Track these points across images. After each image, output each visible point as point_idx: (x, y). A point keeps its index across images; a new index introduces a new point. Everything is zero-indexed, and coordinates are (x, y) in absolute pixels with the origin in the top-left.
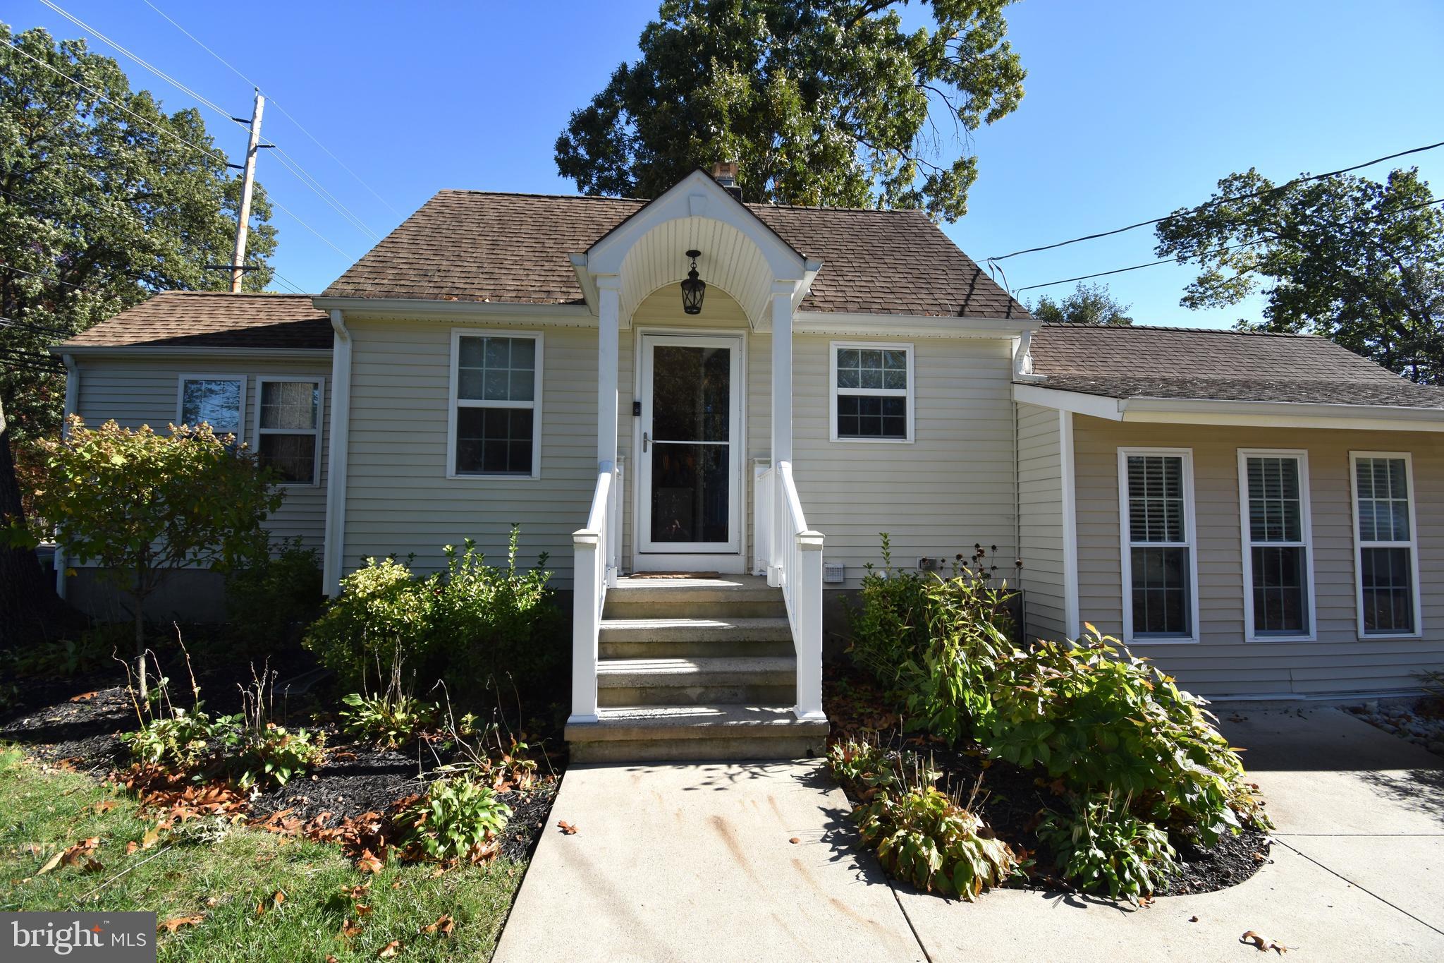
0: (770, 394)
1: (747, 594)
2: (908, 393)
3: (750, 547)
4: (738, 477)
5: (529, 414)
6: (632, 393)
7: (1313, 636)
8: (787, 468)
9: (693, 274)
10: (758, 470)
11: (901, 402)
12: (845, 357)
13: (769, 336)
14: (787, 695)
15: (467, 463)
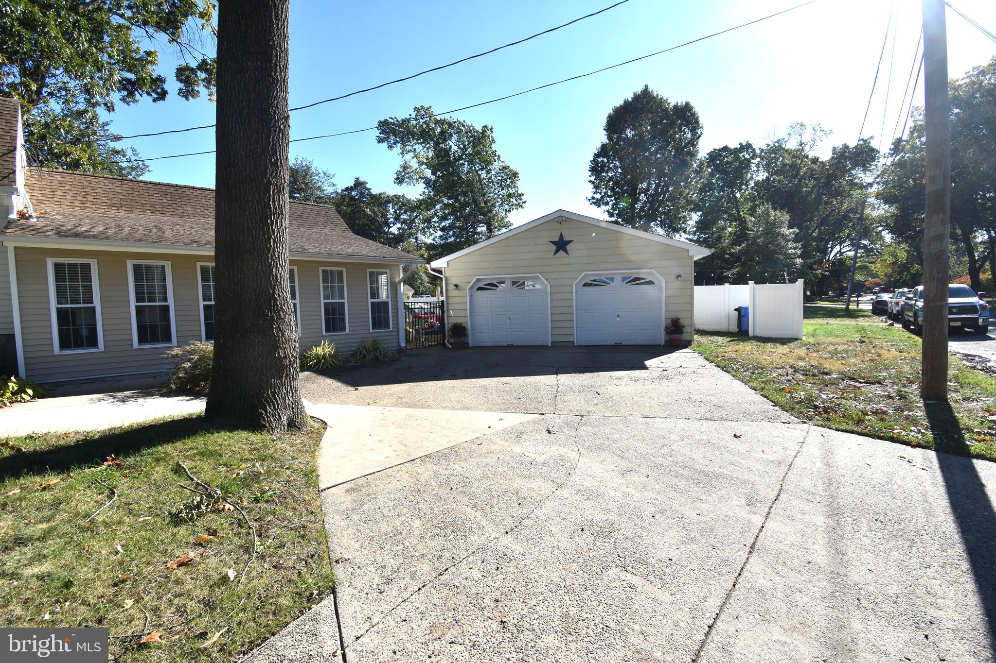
7: (175, 343)
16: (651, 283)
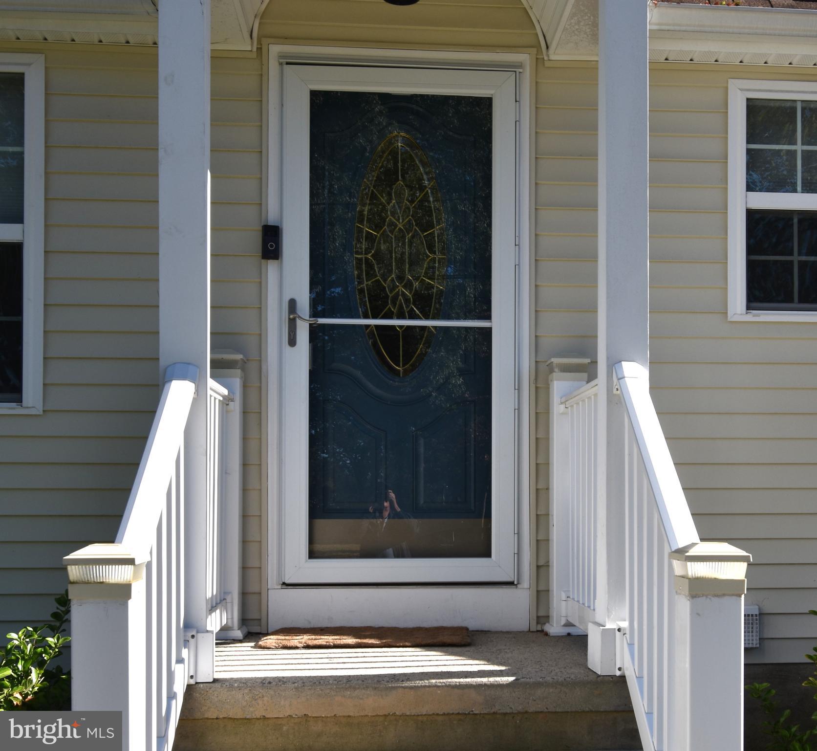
0: (594, 206)
1: (539, 692)
3: (542, 568)
4: (511, 404)
5: (12, 255)
6: (261, 204)
10: (559, 386)
12: (765, 119)
13: (589, 71)
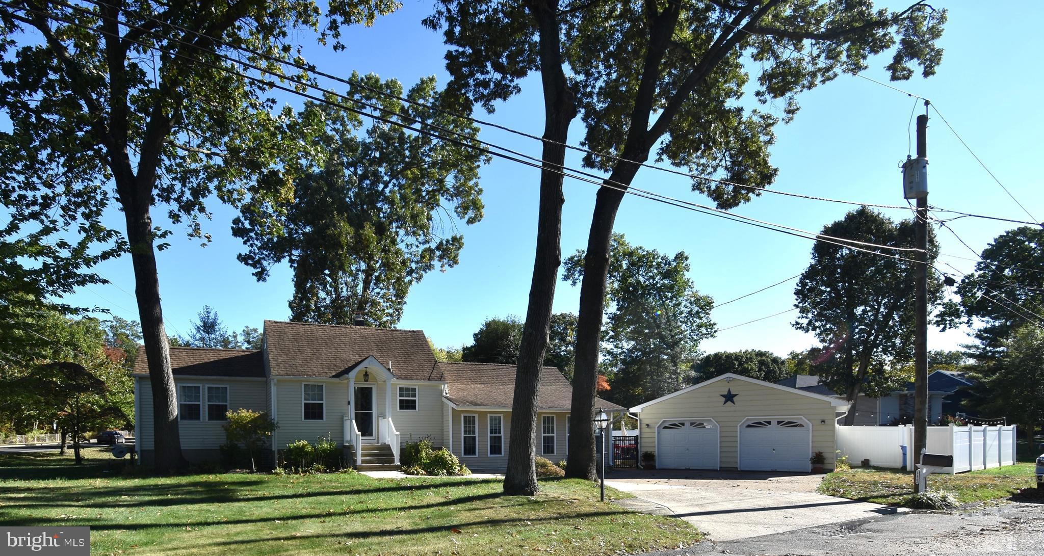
2: (416, 398)
5: (322, 404)
7: (503, 455)
8: (390, 419)
9: (366, 372)
11: (415, 401)
12: (401, 389)
13: (383, 385)
14: (393, 461)
15: (307, 417)
16: (801, 426)
